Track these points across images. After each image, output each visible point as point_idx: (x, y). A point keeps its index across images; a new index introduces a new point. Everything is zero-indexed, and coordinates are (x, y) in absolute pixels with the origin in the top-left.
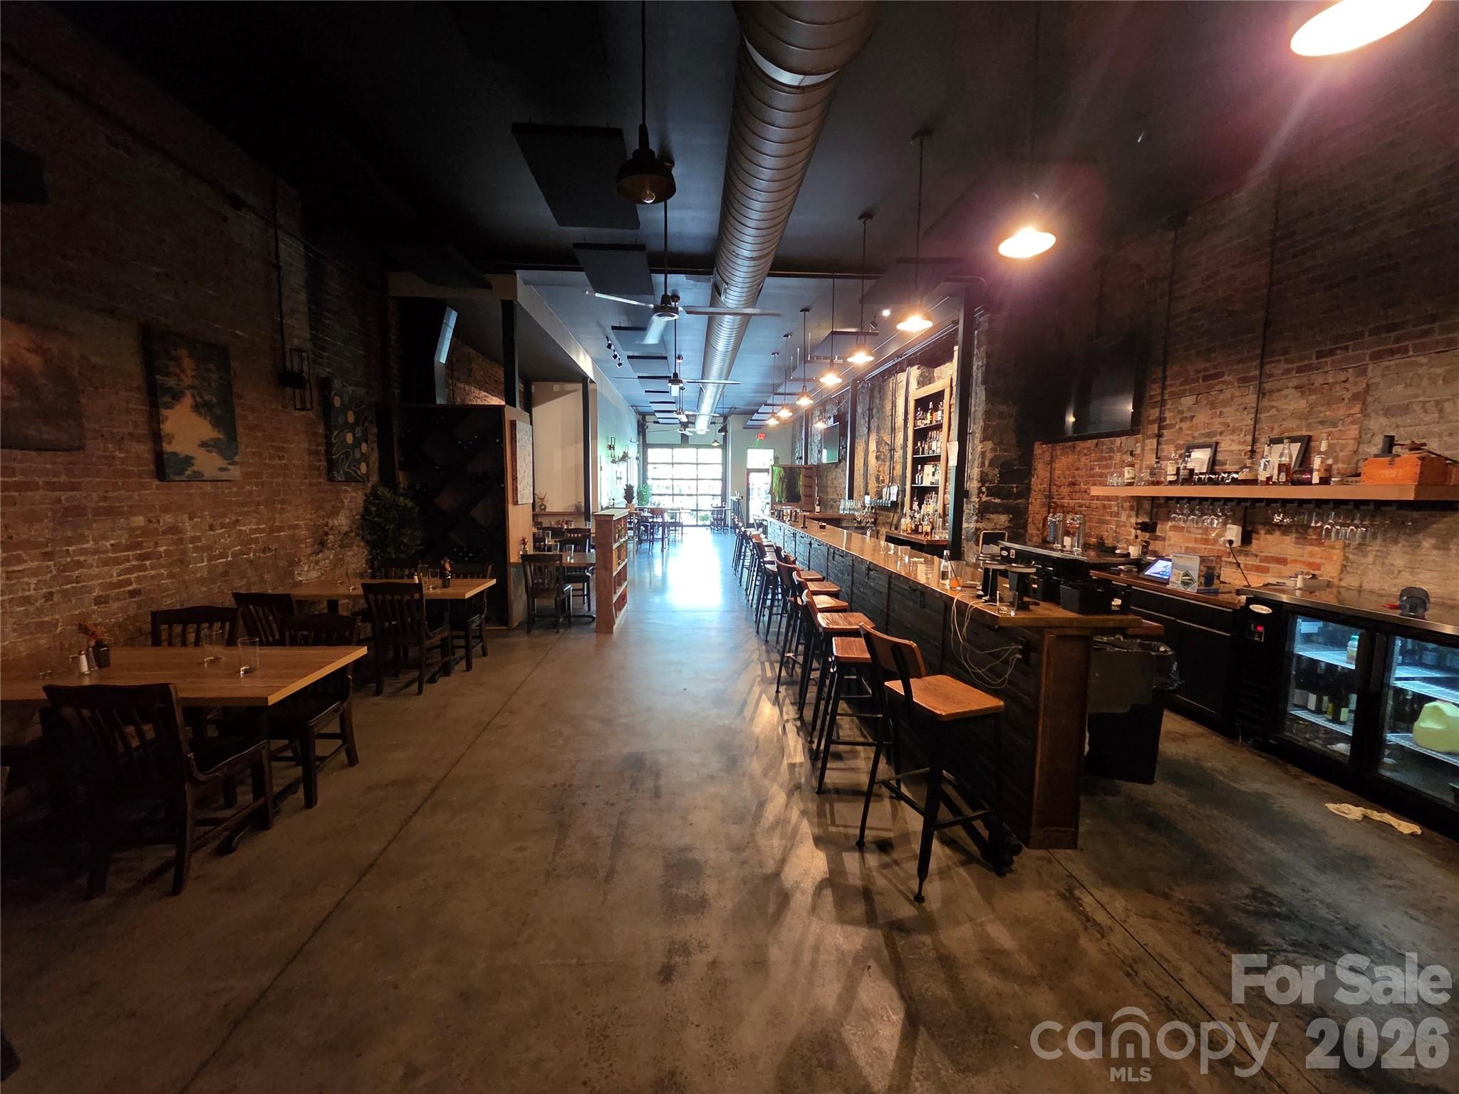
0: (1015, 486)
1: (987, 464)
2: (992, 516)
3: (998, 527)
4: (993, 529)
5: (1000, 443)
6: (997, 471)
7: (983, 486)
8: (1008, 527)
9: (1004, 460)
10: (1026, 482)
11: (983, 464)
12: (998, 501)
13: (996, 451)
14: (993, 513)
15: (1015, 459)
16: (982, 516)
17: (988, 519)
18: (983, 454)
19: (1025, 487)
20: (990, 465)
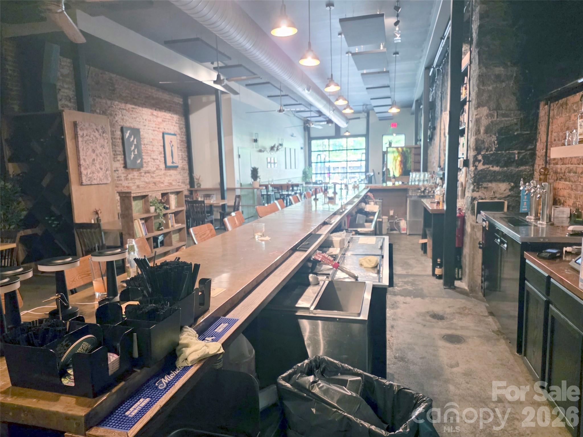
0: (516, 152)
1: (482, 131)
3: (498, 195)
4: (492, 198)
5: (498, 108)
6: (494, 138)
8: (509, 196)
9: (502, 125)
10: (530, 147)
11: (478, 132)
12: (496, 169)
13: (492, 116)
14: (491, 181)
16: (478, 184)
17: (485, 188)
18: (478, 122)
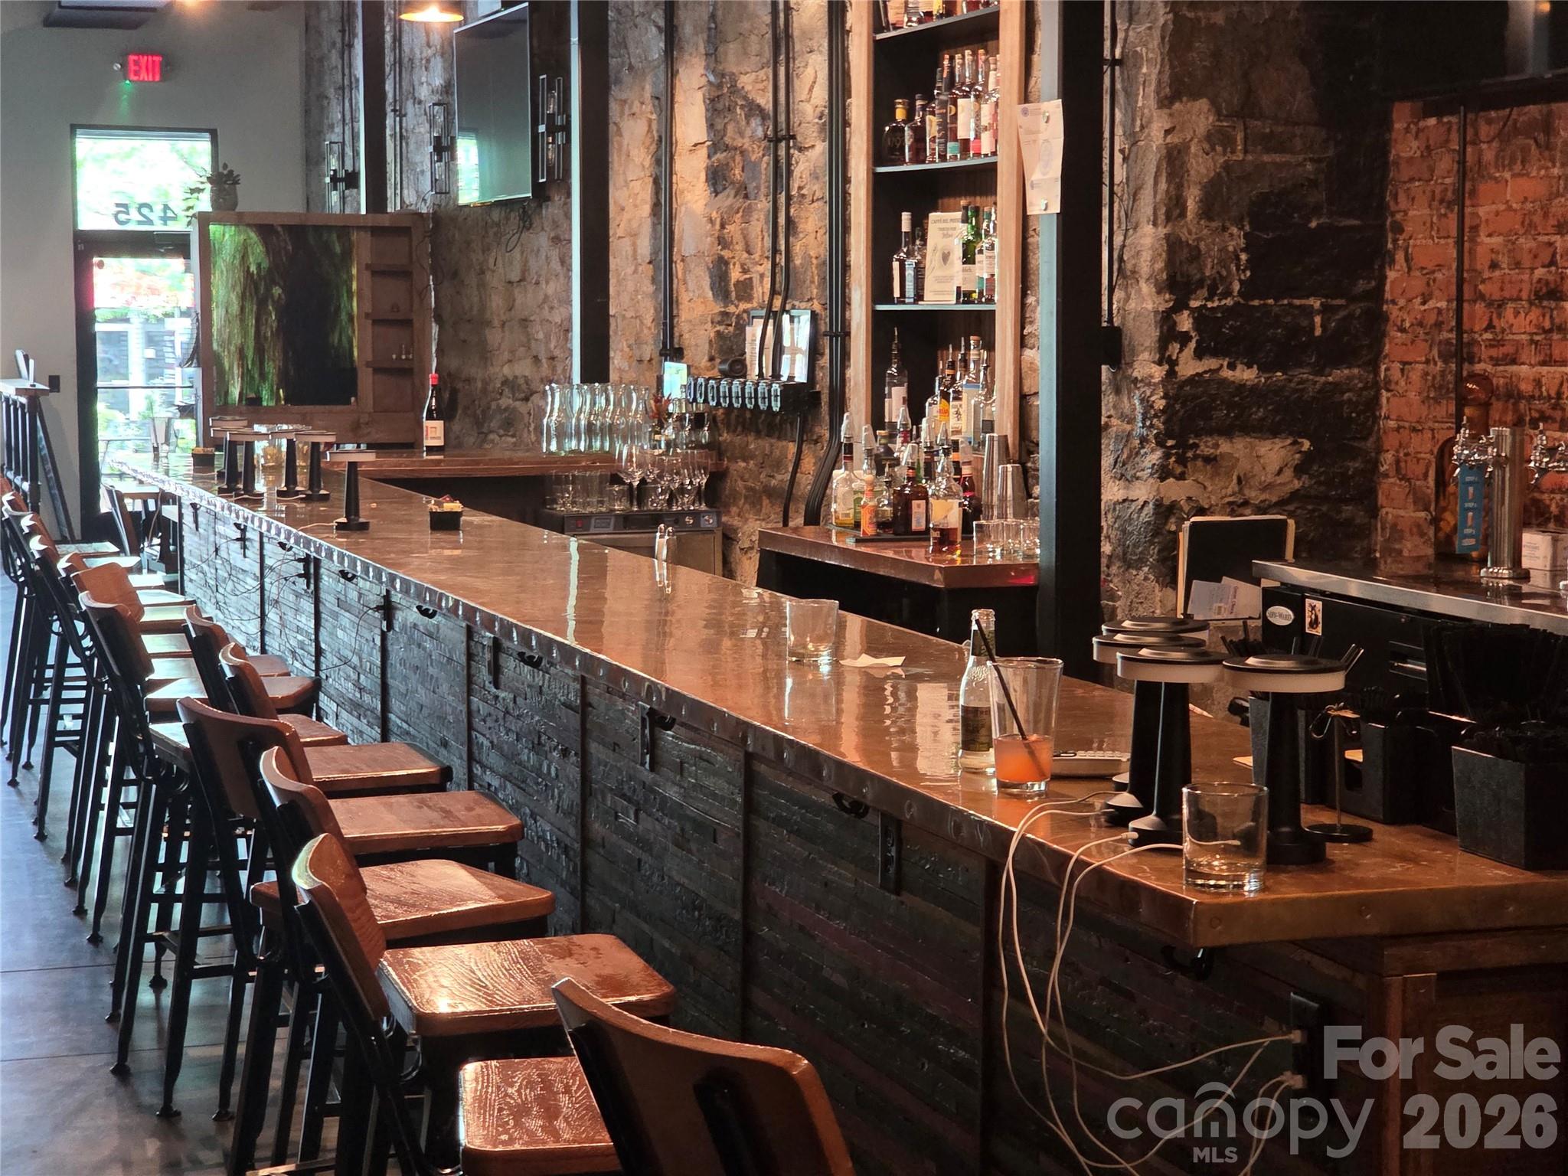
0: (1317, 304)
1: (1191, 205)
2: (1225, 447)
3: (1254, 495)
4: (1233, 508)
5: (1246, 110)
6: (1235, 239)
7: (1180, 305)
8: (1294, 495)
9: (1263, 187)
10: (1362, 285)
11: (1174, 208)
12: (1246, 375)
13: (1227, 142)
14: (1227, 432)
15: (1313, 184)
16: (1183, 445)
17: (1208, 460)
18: (1174, 160)
19: (1357, 309)
20: (1207, 211)
